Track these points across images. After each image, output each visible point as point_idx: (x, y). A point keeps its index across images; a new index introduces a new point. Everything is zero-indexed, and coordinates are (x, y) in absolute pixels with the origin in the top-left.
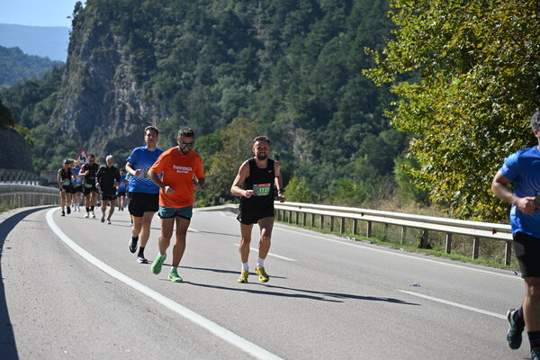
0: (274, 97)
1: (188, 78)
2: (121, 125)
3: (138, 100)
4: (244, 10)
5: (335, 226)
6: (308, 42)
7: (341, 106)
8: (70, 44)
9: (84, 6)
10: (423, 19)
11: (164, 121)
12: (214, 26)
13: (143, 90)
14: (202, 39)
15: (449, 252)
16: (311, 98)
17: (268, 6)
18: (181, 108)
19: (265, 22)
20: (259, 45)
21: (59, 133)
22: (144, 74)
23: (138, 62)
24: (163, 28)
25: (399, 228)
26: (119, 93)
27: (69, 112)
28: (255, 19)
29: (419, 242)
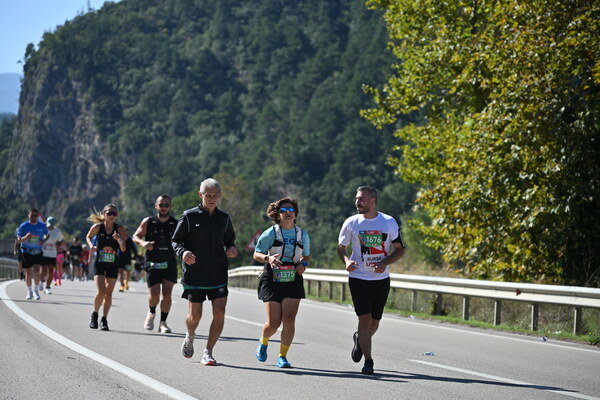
0: (261, 148)
1: (159, 129)
2: (83, 186)
3: (102, 157)
4: (223, 48)
5: (334, 293)
6: (298, 84)
7: (338, 157)
8: (22, 93)
9: (37, 48)
10: (428, 51)
11: (133, 179)
12: (189, 68)
13: (108, 144)
14: (175, 83)
15: (467, 318)
16: (303, 149)
17: (250, 43)
18: (153, 163)
19: (248, 62)
20: (241, 89)
21: (12, 196)
22: (109, 125)
23: (102, 112)
24: (129, 72)
25: (408, 293)
26: (80, 148)
27: (22, 173)
28: (236, 58)
29: (431, 308)
